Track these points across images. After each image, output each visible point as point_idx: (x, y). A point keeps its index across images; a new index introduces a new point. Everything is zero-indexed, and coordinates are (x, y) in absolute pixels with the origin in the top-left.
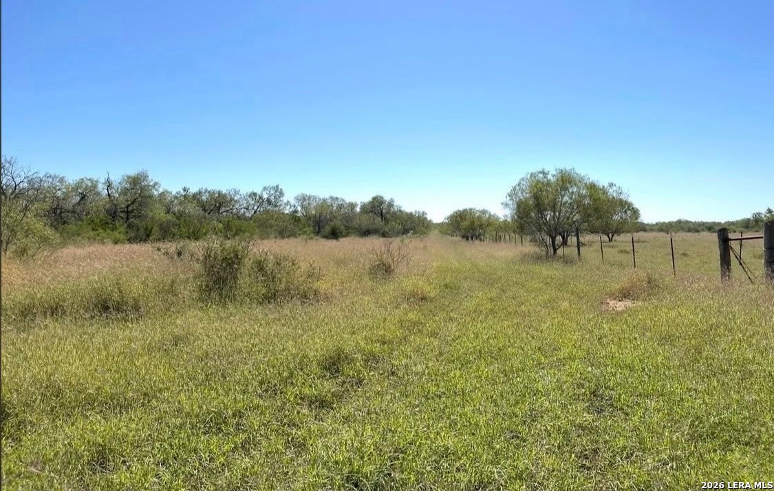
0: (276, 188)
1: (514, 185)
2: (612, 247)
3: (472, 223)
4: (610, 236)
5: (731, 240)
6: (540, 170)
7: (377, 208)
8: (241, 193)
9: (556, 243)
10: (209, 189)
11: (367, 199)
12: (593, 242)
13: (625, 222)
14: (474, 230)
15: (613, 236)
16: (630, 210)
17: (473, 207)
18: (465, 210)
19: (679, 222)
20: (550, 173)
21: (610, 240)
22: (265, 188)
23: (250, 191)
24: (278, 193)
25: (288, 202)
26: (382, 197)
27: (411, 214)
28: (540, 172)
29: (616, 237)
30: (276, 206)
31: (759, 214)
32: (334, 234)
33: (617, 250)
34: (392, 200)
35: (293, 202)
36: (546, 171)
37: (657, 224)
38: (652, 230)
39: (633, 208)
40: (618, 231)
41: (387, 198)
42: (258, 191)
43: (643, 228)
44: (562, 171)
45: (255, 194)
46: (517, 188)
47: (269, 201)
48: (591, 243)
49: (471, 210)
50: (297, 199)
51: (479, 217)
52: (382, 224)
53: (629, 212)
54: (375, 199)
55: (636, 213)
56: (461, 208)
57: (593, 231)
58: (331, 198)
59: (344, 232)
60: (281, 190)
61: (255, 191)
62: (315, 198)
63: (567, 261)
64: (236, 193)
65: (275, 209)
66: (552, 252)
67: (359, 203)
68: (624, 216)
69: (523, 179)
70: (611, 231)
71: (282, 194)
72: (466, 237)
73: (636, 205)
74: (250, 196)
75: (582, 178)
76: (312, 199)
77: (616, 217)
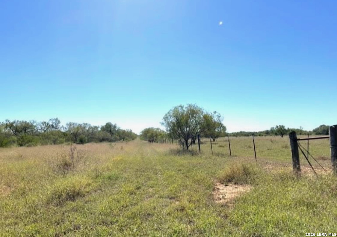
0: (56, 120)
1: (166, 113)
2: (216, 144)
3: (152, 134)
4: (214, 139)
5: (299, 140)
6: (179, 105)
7: (109, 128)
8: (37, 122)
9: (188, 143)
10: (20, 121)
11: (104, 124)
12: (207, 142)
13: (220, 132)
14: (153, 137)
15: (215, 139)
16: (222, 127)
17: (153, 127)
18: (149, 128)
19: (241, 132)
20: (184, 107)
21: (214, 141)
22: (50, 120)
23: (42, 121)
24: (57, 122)
25: (63, 126)
26: (110, 123)
27: (124, 131)
28: (179, 106)
29: (216, 139)
30: (56, 128)
31: (273, 128)
32: (82, 142)
33: (218, 145)
34: (115, 124)
35: (65, 126)
36: (182, 105)
37: (232, 133)
38: (230, 136)
39: (223, 126)
40: (217, 137)
41: (113, 124)
42: (47, 121)
43: (227, 135)
44: (190, 105)
45: (45, 123)
46: (168, 115)
47: (53, 126)
48: (206, 142)
49: (152, 128)
50: (67, 125)
51: (155, 132)
52: (110, 136)
53: (222, 128)
54: (107, 124)
55: (224, 128)
56: (148, 127)
57: (207, 136)
58: (84, 124)
59: (87, 141)
60: (59, 120)
61: (45, 121)
62: (76, 124)
63: (193, 153)
64: (34, 122)
65: (56, 130)
66: (186, 148)
67: (100, 126)
68: (220, 130)
69: (171, 110)
70: (214, 136)
71: (59, 122)
72: (150, 141)
73: (225, 125)
74: (42, 123)
75: (200, 109)
76: (75, 125)
77: (216, 130)
